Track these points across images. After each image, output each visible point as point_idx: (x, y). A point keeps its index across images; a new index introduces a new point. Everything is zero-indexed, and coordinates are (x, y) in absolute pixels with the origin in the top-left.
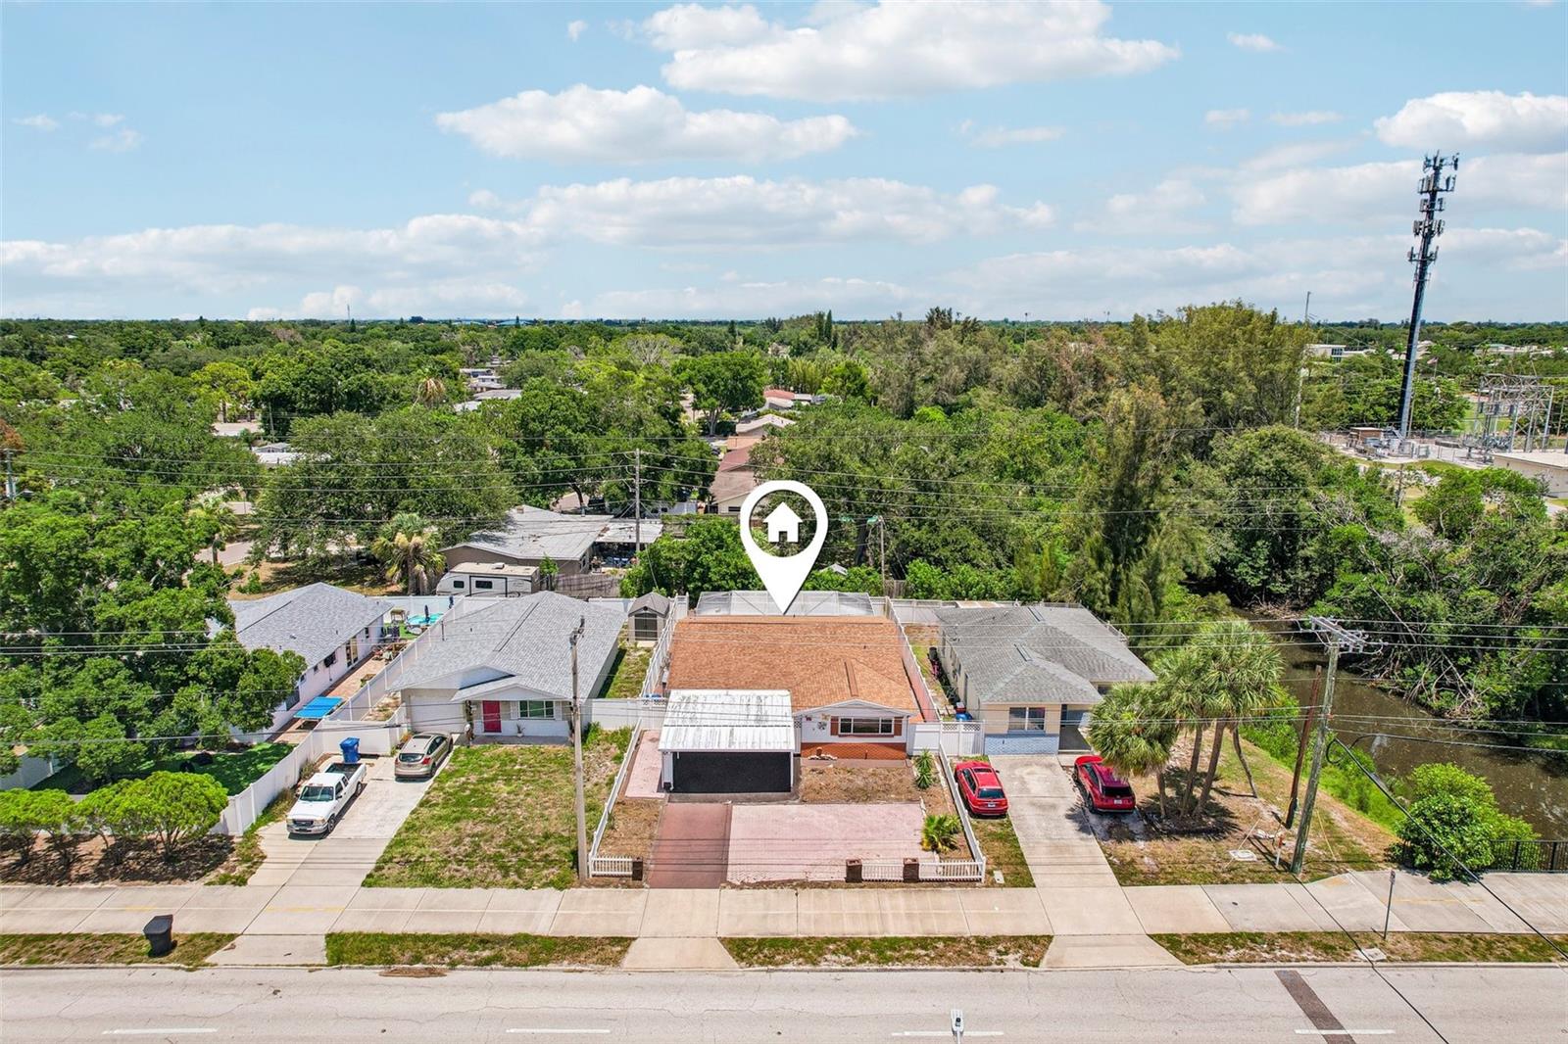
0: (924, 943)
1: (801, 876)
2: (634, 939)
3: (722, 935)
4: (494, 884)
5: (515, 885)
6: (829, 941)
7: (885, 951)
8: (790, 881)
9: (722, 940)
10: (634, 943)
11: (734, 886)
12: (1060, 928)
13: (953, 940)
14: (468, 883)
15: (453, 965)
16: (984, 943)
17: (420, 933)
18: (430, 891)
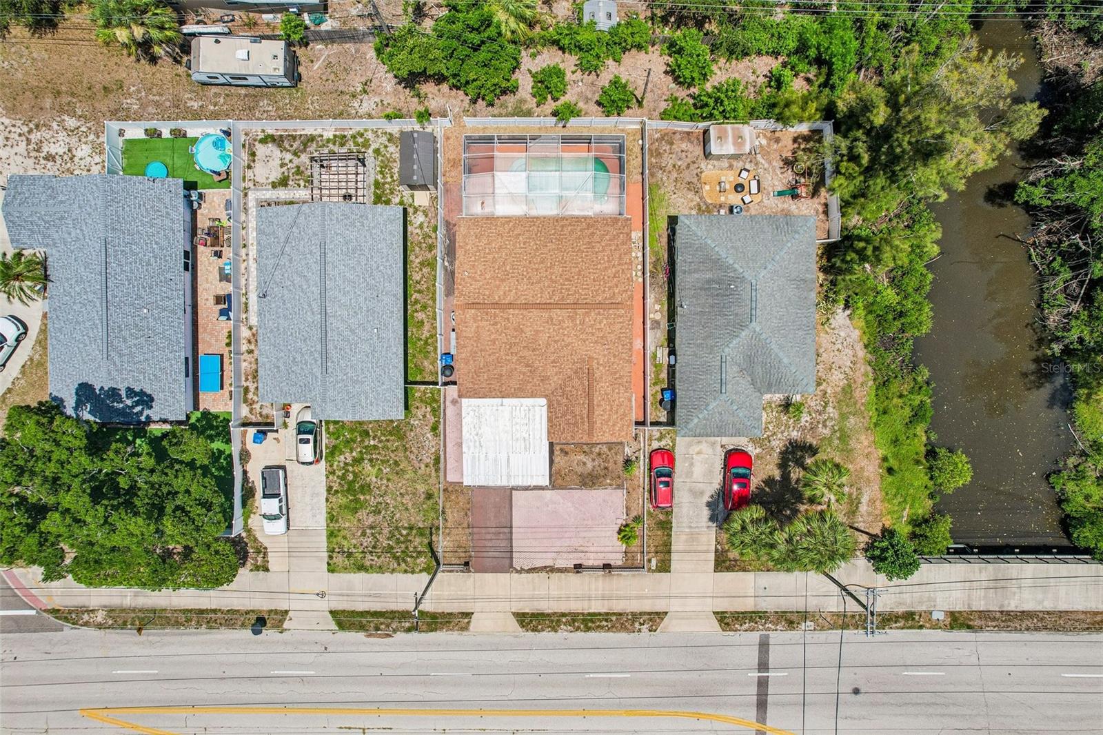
0: (606, 616)
1: (549, 563)
2: (473, 613)
3: (513, 611)
4: (393, 571)
5: (406, 571)
6: (563, 615)
7: (588, 622)
8: (545, 567)
9: (514, 614)
10: (473, 616)
11: (517, 572)
12: (674, 606)
13: (620, 614)
14: (381, 569)
15: (395, 631)
16: (635, 616)
17: (372, 610)
18: (362, 576)
